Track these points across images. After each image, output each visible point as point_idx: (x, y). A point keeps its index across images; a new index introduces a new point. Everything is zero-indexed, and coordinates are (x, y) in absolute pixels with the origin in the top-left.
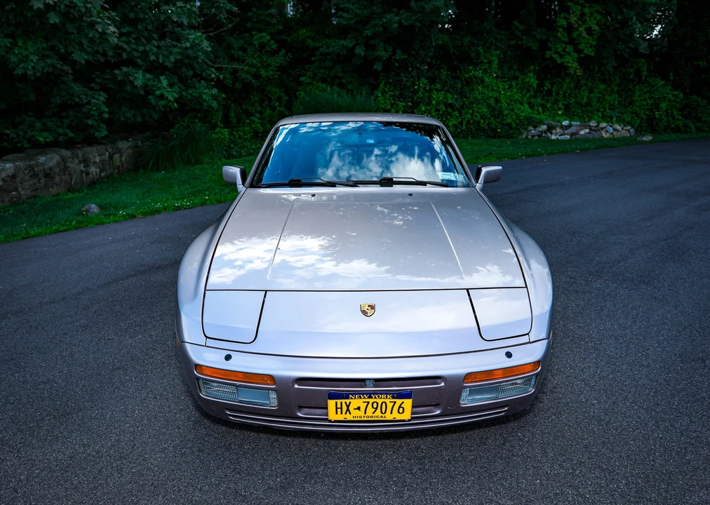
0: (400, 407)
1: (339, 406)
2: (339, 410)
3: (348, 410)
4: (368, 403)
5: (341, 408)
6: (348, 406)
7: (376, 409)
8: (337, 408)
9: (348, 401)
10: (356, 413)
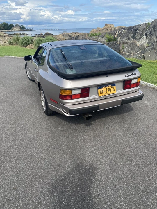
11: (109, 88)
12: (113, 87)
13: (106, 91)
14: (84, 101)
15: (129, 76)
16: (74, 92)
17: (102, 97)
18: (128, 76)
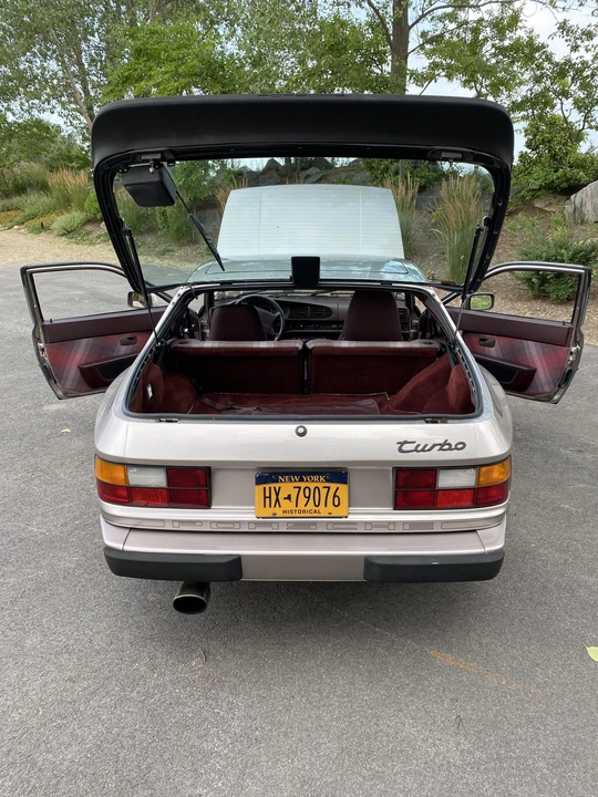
11: (312, 486)
12: (333, 486)
13: (294, 498)
14: (181, 522)
15: (423, 450)
16: (138, 478)
17: (271, 523)
18: (416, 450)
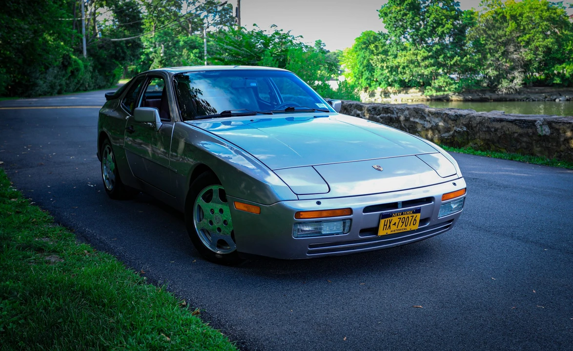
0: (415, 220)
1: (386, 224)
2: (385, 226)
3: (390, 226)
4: (400, 218)
5: (386, 225)
6: (390, 223)
7: (403, 223)
8: (384, 225)
9: (391, 218)
10: (393, 228)
